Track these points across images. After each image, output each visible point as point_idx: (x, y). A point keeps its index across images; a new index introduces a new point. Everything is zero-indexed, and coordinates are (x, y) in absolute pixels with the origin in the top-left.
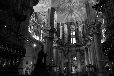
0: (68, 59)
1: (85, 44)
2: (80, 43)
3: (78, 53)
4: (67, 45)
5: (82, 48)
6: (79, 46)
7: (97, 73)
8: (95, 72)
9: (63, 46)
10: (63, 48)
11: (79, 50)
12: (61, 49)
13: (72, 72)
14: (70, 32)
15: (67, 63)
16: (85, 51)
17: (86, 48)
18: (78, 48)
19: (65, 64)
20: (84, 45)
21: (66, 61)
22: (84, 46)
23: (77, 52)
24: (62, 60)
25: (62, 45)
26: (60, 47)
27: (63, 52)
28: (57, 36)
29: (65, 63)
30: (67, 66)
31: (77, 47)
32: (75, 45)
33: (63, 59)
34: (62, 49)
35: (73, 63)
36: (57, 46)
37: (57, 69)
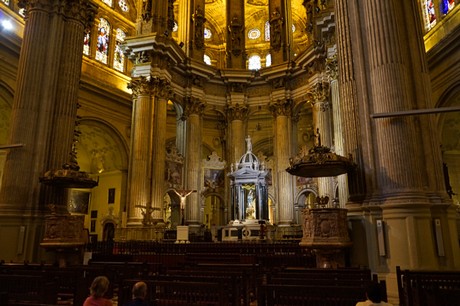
0: (227, 156)
1: (320, 64)
2: (294, 64)
3: (281, 119)
4: (223, 79)
5: (300, 92)
6: (289, 81)
7: (368, 210)
8: (357, 207)
9: (199, 86)
10: (196, 92)
11: (286, 105)
12: (184, 99)
13: (236, 223)
14: (238, 12)
15: (221, 177)
16: (318, 104)
17: (321, 88)
18: (280, 95)
19: (211, 182)
20: (312, 70)
21: (216, 164)
22: (312, 75)
23: (275, 116)
24: (192, 158)
25: (190, 79)
26: (178, 90)
27: (197, 116)
28: (151, 21)
29: (209, 175)
30: (222, 192)
31: (278, 88)
32: (264, 78)
33: (195, 155)
34: (188, 102)
35: (243, 170)
36: (148, 78)
37: (149, 207)
